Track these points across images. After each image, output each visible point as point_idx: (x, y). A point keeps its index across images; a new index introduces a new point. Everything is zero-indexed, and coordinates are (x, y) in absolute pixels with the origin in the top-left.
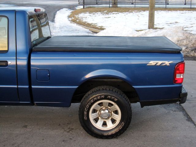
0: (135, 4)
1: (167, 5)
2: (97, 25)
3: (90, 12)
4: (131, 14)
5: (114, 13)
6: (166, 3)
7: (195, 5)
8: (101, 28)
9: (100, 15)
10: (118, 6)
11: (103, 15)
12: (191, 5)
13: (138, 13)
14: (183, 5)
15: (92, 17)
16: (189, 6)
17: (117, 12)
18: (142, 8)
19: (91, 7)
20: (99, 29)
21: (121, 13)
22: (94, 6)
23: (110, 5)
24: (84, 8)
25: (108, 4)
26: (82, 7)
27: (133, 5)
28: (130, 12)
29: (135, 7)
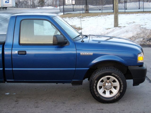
0: (102, 10)
1: (126, 10)
2: (76, 26)
3: (69, 17)
4: (100, 17)
5: (87, 17)
6: (125, 8)
7: (150, 9)
8: (79, 28)
9: (77, 19)
10: (90, 12)
11: (79, 19)
12: (144, 9)
13: (105, 17)
14: (138, 9)
15: (72, 21)
16: (142, 10)
17: (89, 16)
18: (108, 12)
19: (69, 14)
20: (78, 29)
21: (92, 17)
22: (71, 12)
23: (84, 11)
24: (64, 14)
25: (82, 11)
26: (62, 14)
27: (100, 11)
28: (99, 16)
29: (102, 12)
